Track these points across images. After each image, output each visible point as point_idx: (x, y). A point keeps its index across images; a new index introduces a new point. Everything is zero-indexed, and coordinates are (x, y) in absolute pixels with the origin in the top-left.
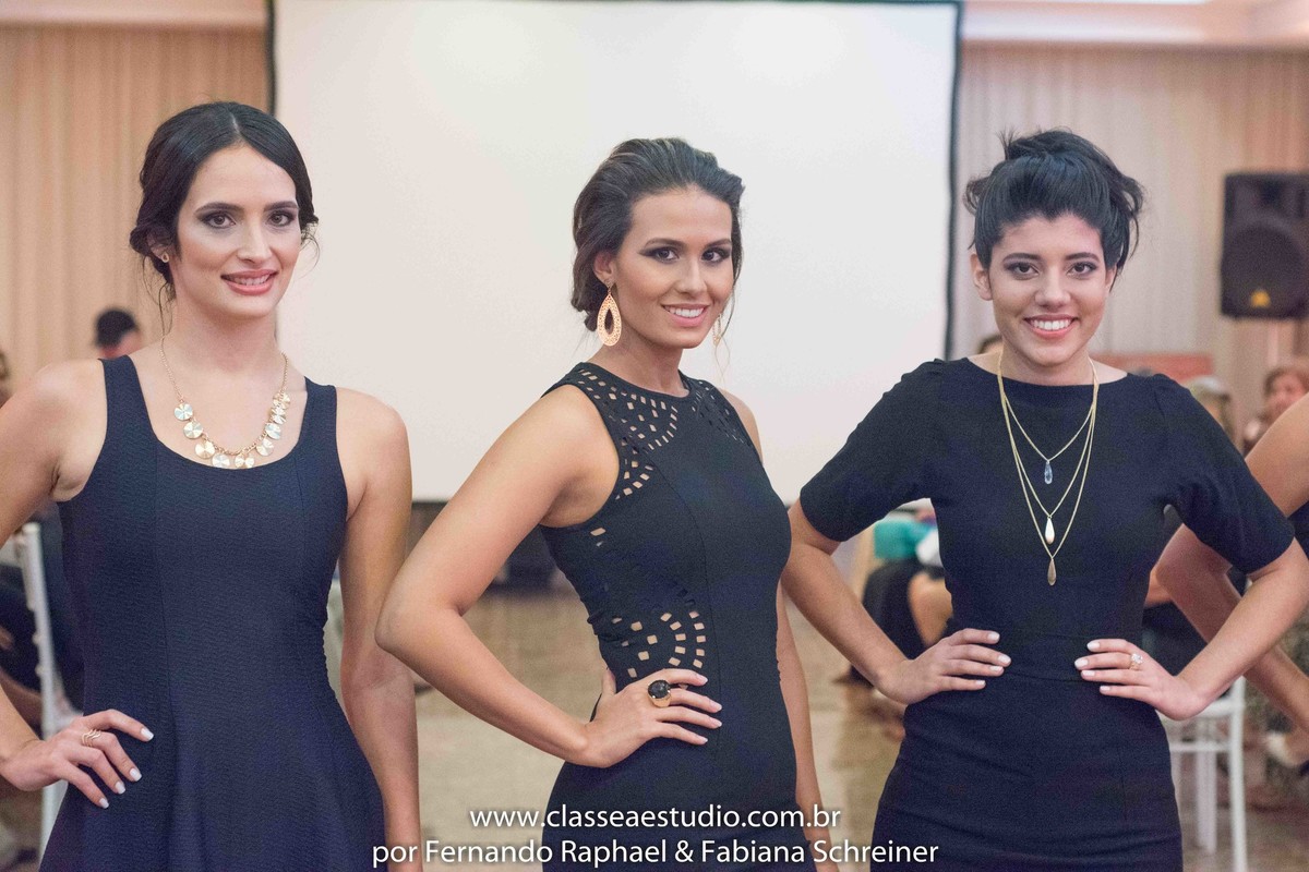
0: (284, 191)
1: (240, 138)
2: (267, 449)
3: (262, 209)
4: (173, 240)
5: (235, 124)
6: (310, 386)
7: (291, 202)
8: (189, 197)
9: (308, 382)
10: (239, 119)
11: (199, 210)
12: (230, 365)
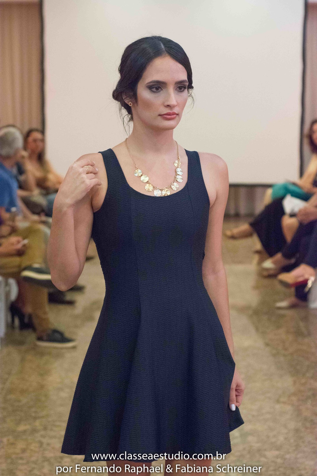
0: (183, 76)
1: (166, 52)
2: (176, 187)
3: (174, 83)
4: (135, 97)
5: (162, 46)
6: (188, 153)
7: (186, 80)
8: (143, 77)
9: (186, 151)
10: (164, 44)
11: (148, 83)
12: (157, 149)
